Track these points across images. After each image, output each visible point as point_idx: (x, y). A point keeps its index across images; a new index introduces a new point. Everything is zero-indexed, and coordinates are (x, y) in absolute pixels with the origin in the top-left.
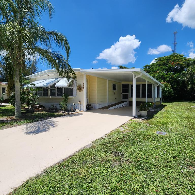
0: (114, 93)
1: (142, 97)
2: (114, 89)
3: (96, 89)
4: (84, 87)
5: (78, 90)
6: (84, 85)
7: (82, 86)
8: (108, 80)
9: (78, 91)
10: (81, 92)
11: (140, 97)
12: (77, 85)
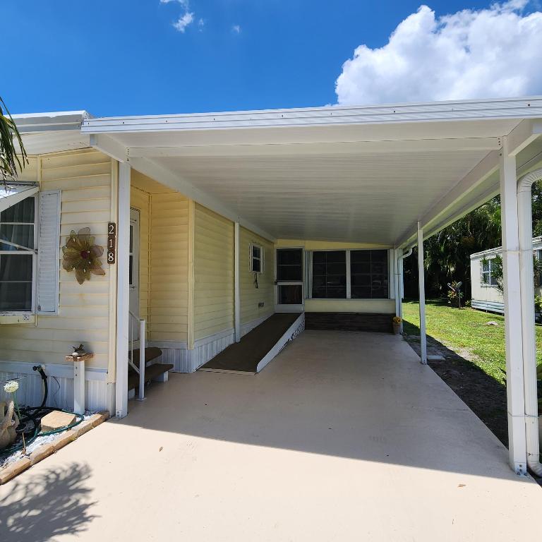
0: (256, 281)
1: (352, 297)
2: (256, 266)
3: (191, 265)
4: (112, 250)
5: (68, 269)
6: (112, 237)
7: (102, 241)
8: (237, 225)
9: (73, 275)
10: (94, 282)
11: (345, 297)
12: (66, 232)
